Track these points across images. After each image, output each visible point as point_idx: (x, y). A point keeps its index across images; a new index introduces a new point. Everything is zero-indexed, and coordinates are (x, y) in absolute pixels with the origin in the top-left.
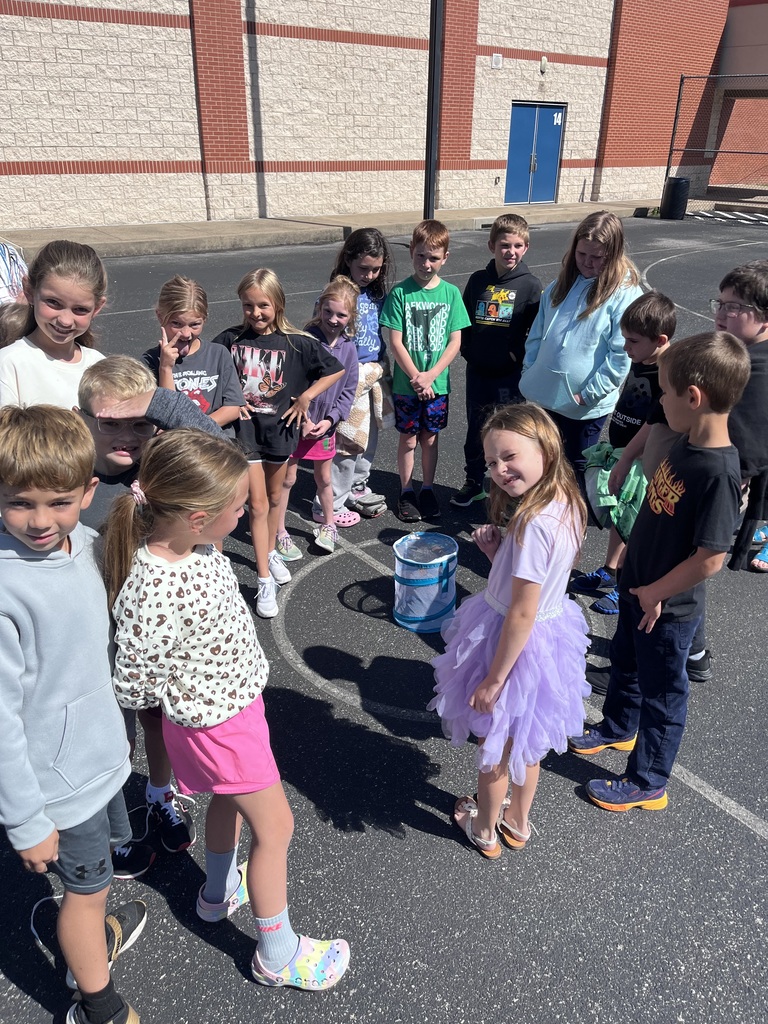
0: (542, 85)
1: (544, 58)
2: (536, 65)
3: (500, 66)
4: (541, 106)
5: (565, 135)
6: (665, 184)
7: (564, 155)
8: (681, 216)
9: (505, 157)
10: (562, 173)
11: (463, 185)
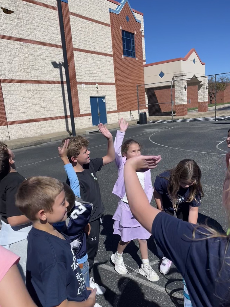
0: (97, 91)
1: (97, 84)
2: (95, 86)
3: (84, 87)
4: (98, 97)
5: (107, 105)
6: (139, 115)
7: (107, 110)
8: (146, 123)
9: (91, 112)
10: (108, 115)
11: (79, 122)
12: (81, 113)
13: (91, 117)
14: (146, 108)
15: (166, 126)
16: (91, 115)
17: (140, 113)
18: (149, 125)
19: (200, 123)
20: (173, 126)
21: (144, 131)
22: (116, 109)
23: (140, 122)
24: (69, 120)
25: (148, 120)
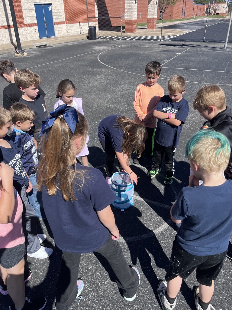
4: (44, 5)
5: (54, 14)
6: (89, 28)
7: (55, 20)
8: (96, 39)
9: (36, 22)
10: (55, 26)
11: (24, 33)
12: (25, 23)
13: (36, 27)
14: (96, 21)
15: (115, 44)
16: (37, 24)
17: (90, 27)
18: (98, 41)
19: (146, 43)
20: (122, 44)
21: (93, 48)
22: (65, 20)
23: (90, 37)
24: (13, 30)
25: (98, 35)
